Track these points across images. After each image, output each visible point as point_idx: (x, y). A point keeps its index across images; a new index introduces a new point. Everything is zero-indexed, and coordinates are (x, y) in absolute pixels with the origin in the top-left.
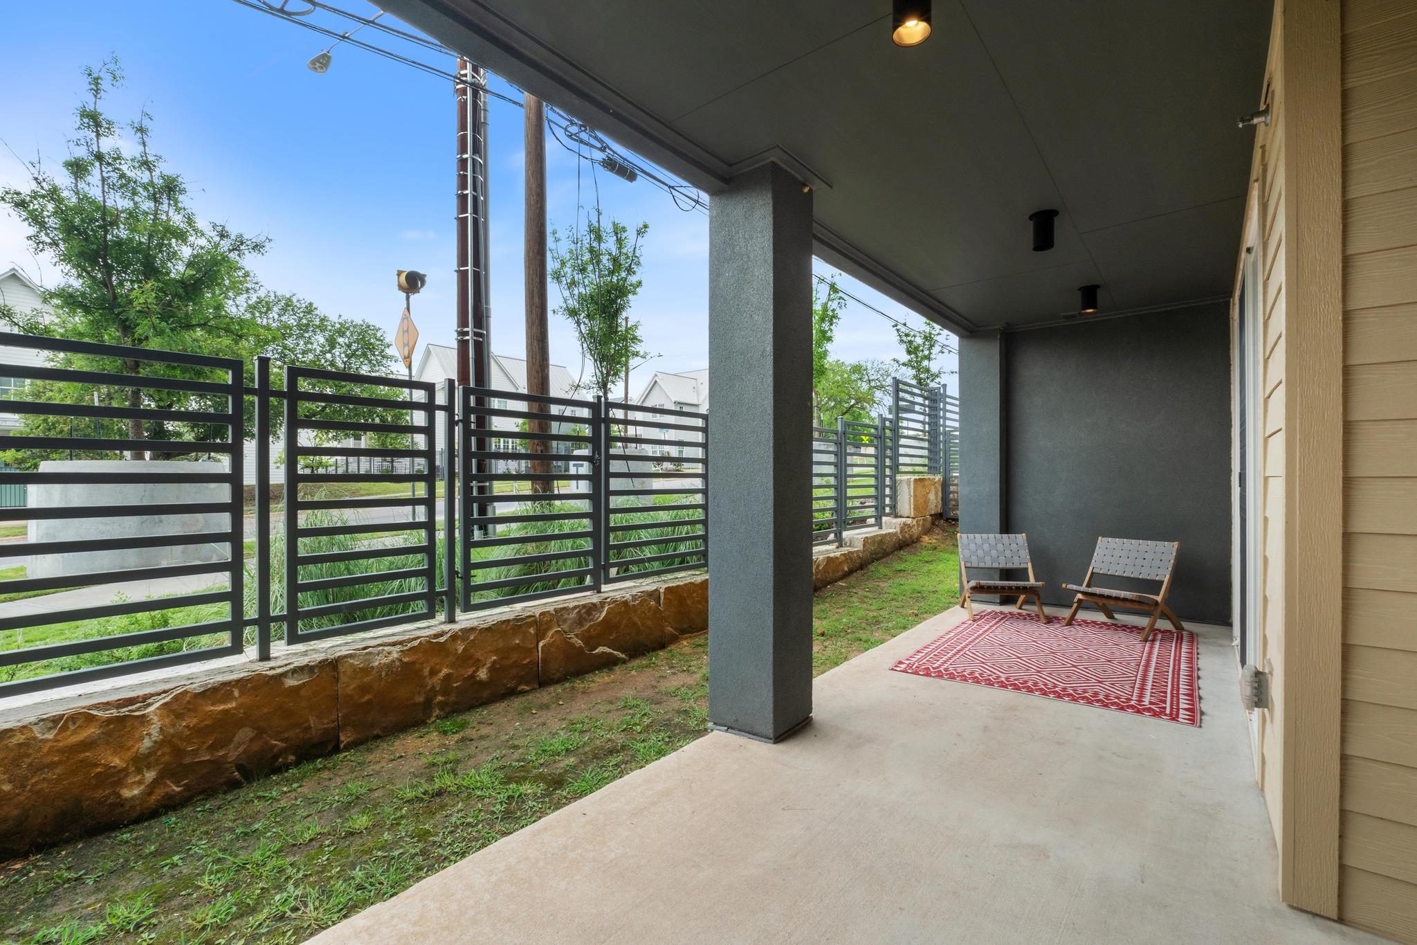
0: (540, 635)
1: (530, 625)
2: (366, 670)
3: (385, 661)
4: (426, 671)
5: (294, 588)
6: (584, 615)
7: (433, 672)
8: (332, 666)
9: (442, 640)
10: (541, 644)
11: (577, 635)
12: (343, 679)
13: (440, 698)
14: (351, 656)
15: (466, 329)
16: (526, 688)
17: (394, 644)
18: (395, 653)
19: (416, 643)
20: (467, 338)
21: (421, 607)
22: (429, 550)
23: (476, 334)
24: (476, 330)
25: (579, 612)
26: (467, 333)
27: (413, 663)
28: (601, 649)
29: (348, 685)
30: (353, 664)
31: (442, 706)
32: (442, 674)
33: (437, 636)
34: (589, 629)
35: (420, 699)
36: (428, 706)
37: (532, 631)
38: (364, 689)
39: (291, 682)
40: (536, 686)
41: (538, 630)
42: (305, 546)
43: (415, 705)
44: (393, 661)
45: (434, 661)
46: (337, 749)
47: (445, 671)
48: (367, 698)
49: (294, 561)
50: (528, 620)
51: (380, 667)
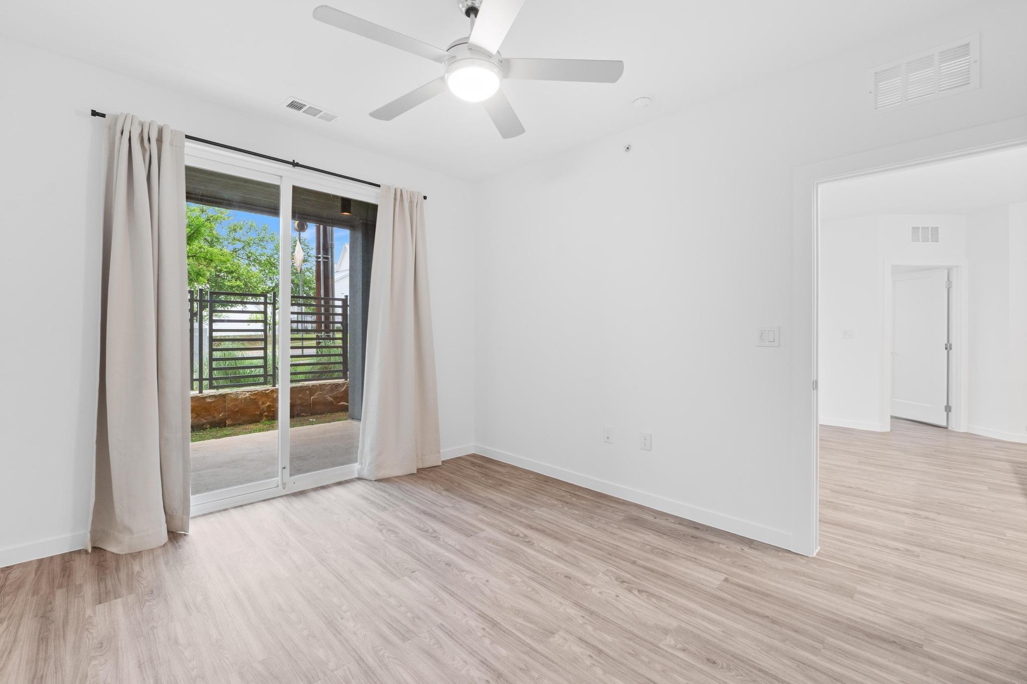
0: (311, 395)
1: (306, 390)
2: (236, 399)
3: (243, 397)
4: (260, 403)
5: (211, 369)
6: (334, 389)
7: (263, 403)
8: (224, 396)
9: (267, 392)
10: (312, 398)
11: (330, 396)
12: (227, 401)
13: (266, 413)
14: (230, 394)
15: (319, 256)
16: (304, 414)
17: (248, 392)
18: (248, 395)
19: (256, 392)
20: (319, 260)
21: (262, 380)
22: (265, 358)
23: (324, 258)
24: (324, 256)
25: (332, 386)
26: (320, 258)
27: (255, 399)
28: (342, 403)
29: (229, 405)
30: (231, 397)
31: (267, 416)
32: (267, 405)
33: (266, 390)
34: (337, 394)
35: (258, 413)
36: (261, 415)
37: (308, 392)
38: (235, 406)
39: (208, 400)
40: (310, 414)
41: (310, 392)
42: (217, 355)
43: (256, 415)
44: (246, 397)
45: (263, 399)
46: (225, 426)
47: (268, 404)
48: (237, 409)
49: (211, 360)
50: (306, 388)
51: (242, 399)
